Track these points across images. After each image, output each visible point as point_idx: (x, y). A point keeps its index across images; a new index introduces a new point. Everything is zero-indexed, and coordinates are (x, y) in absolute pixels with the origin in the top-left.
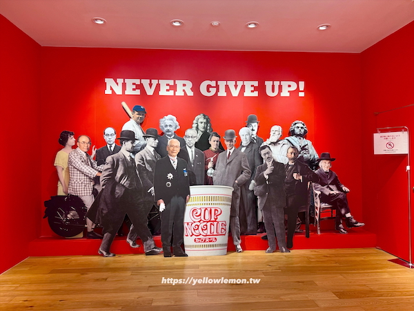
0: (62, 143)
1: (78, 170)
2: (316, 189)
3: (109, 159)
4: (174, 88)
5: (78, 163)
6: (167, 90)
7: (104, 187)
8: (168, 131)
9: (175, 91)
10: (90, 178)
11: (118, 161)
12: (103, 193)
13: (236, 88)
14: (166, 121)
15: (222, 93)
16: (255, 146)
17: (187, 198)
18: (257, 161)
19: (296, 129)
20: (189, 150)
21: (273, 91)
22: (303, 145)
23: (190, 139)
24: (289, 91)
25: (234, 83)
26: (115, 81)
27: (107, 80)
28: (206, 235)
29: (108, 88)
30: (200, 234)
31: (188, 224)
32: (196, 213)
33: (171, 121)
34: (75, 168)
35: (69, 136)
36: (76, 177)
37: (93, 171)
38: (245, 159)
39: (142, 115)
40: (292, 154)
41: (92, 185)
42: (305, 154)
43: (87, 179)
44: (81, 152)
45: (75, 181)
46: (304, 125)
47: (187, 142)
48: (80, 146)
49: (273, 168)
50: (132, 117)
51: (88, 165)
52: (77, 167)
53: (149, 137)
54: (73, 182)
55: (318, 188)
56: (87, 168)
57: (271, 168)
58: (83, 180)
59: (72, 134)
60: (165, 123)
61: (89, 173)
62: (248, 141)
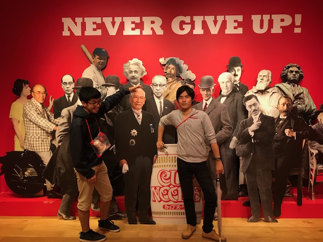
0: (17, 93)
1: (34, 123)
2: (312, 147)
3: (65, 112)
4: (140, 26)
5: (34, 115)
6: (133, 29)
7: (60, 144)
8: (133, 78)
9: (142, 29)
10: (47, 133)
12: (60, 151)
13: (215, 25)
14: (131, 66)
15: (198, 30)
16: (238, 96)
17: (155, 158)
18: (240, 114)
19: (289, 74)
20: (157, 101)
21: (262, 27)
22: (297, 93)
23: (158, 88)
24: (281, 27)
25: (213, 18)
26: (74, 20)
27: (64, 20)
28: (177, 202)
29: (66, 28)
30: (170, 200)
31: (155, 188)
32: (166, 176)
33: (137, 66)
34: (31, 121)
35: (24, 85)
36: (32, 131)
37: (51, 125)
38: (226, 113)
39: (104, 60)
40: (284, 105)
41: (49, 140)
42: (299, 104)
43: (44, 133)
44: (36, 104)
45: (31, 135)
46: (299, 69)
47: (154, 92)
48: (35, 96)
49: (260, 123)
50: (92, 62)
51: (45, 118)
52: (33, 119)
53: (109, 86)
54: (29, 137)
55: (314, 146)
56: (44, 121)
57: (258, 123)
58: (40, 134)
59: (27, 83)
60: (130, 68)
61: (46, 127)
62: (229, 89)
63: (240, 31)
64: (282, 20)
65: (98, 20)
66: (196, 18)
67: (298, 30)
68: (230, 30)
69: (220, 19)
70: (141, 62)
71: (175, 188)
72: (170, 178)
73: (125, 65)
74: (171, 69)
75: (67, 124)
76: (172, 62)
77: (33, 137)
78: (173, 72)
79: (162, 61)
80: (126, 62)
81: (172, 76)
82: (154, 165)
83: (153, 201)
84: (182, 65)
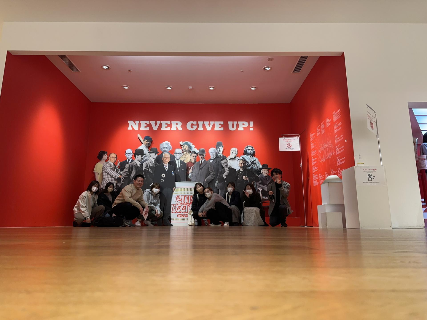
0: (100, 158)
1: (108, 174)
2: (259, 187)
3: (127, 166)
4: (170, 126)
5: (109, 170)
6: (166, 127)
7: (123, 183)
8: (165, 151)
10: (115, 179)
11: (132, 167)
13: (209, 126)
14: (164, 145)
15: (201, 129)
17: (174, 189)
18: (219, 168)
19: (247, 150)
20: (177, 161)
21: (233, 127)
22: (252, 160)
23: (178, 155)
24: (243, 128)
25: (208, 122)
26: (135, 122)
27: (129, 122)
28: (185, 213)
29: (130, 126)
30: (181, 212)
31: (173, 205)
32: (179, 199)
33: (167, 145)
34: (107, 173)
35: (104, 154)
36: (106, 178)
37: (117, 175)
38: (211, 167)
39: (150, 142)
40: (242, 164)
41: (116, 183)
42: (254, 166)
43: (113, 179)
44: (110, 163)
45: (106, 180)
46: (253, 148)
47: (175, 157)
48: (110, 159)
49: (229, 171)
50: (143, 143)
51: (115, 171)
52: (108, 172)
53: (152, 153)
54: (104, 181)
55: (260, 186)
56: (114, 173)
57: (228, 172)
58: (111, 180)
59: (106, 153)
60: (163, 146)
61: (115, 176)
62: (214, 156)
63: (222, 129)
64: (243, 124)
65: (148, 122)
66: (199, 122)
67: (251, 129)
68: (217, 129)
69: (212, 123)
70: (169, 143)
71: (184, 205)
72: (181, 200)
73: (161, 144)
74: (186, 147)
75: (128, 172)
76: (187, 144)
77: (106, 181)
78: (187, 149)
79: (181, 143)
80: (162, 142)
81: (186, 151)
82: (174, 193)
83: (172, 213)
84: (192, 145)
